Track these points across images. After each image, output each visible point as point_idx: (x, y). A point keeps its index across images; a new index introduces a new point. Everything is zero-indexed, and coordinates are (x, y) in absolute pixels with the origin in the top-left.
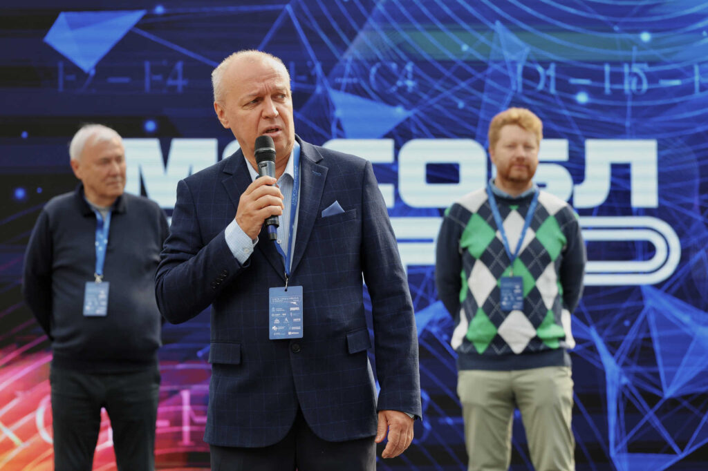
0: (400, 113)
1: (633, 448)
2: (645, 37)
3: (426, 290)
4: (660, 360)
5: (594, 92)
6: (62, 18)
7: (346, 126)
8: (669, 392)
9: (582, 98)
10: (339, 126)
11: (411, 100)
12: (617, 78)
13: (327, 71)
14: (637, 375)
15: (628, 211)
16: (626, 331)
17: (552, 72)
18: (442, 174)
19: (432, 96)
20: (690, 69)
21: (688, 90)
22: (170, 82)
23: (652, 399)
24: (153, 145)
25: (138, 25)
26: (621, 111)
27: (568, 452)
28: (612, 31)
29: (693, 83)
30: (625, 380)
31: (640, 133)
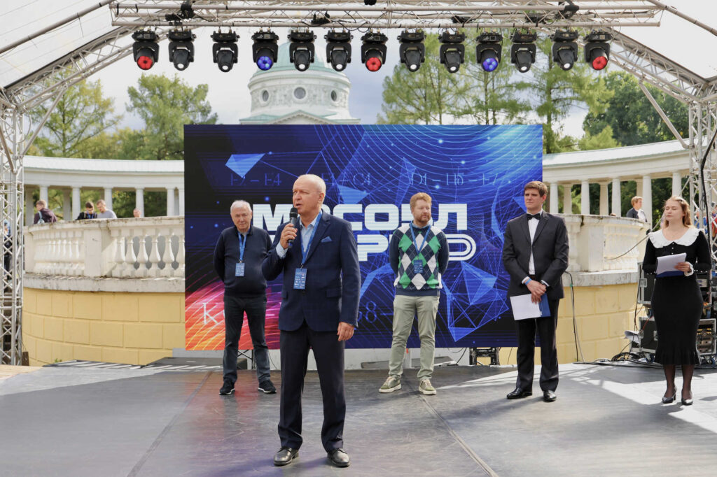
0: (365, 193)
1: (456, 325)
2: (463, 162)
3: (375, 263)
4: (468, 290)
5: (442, 184)
6: (232, 156)
7: (343, 198)
8: (471, 304)
9: (437, 187)
10: (341, 199)
11: (369, 188)
12: (452, 179)
13: (336, 177)
14: (459, 296)
15: (455, 232)
16: (455, 279)
17: (425, 177)
18: (382, 217)
19: (378, 187)
20: (481, 175)
21: (480, 183)
22: (274, 181)
23: (465, 306)
24: (268, 207)
25: (262, 159)
26: (453, 193)
27: (433, 329)
28: (450, 160)
29: (482, 181)
30: (454, 298)
31: (460, 201)
